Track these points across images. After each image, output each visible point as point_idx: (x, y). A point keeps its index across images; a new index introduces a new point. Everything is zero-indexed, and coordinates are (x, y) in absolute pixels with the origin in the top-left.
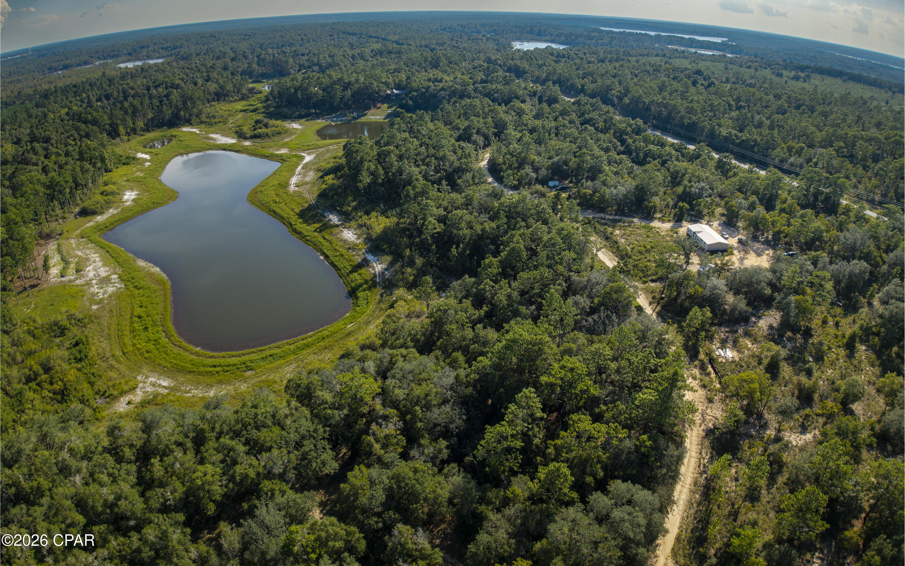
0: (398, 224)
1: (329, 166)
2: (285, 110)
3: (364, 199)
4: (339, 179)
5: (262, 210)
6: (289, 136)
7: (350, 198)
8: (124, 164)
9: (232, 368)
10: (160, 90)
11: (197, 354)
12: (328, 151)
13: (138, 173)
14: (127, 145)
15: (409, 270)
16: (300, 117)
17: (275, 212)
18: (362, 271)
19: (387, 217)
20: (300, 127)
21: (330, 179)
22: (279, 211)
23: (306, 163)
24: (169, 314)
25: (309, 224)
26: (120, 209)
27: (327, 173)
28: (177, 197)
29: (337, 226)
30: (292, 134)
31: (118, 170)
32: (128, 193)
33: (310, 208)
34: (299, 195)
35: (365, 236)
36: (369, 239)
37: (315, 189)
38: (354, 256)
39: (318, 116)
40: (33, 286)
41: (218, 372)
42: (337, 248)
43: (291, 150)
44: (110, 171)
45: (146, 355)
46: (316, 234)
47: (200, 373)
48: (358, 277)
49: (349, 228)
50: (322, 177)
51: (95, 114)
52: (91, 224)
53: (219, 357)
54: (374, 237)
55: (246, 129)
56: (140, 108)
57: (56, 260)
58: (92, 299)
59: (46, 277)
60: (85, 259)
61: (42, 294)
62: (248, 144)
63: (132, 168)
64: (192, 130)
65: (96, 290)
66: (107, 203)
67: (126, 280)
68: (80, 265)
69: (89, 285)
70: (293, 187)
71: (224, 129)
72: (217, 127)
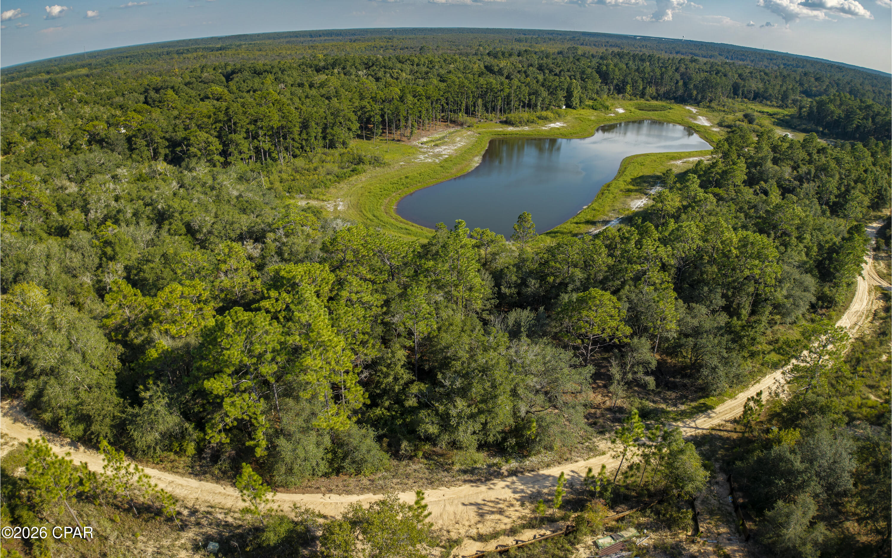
8: (594, 109)
13: (592, 117)
14: (624, 102)
22: (630, 169)
25: (629, 185)
26: (532, 129)
29: (646, 194)
31: (582, 110)
34: (669, 167)
38: (606, 215)
40: (398, 141)
42: (607, 205)
44: (574, 108)
46: (617, 191)
52: (500, 129)
55: (729, 120)
57: (437, 136)
58: (410, 160)
59: (414, 140)
60: (454, 143)
61: (393, 145)
62: (715, 129)
63: (595, 113)
64: (694, 110)
65: (422, 157)
66: (529, 122)
67: (446, 160)
68: (443, 144)
69: (424, 153)
70: (679, 162)
71: (718, 117)
72: (716, 114)
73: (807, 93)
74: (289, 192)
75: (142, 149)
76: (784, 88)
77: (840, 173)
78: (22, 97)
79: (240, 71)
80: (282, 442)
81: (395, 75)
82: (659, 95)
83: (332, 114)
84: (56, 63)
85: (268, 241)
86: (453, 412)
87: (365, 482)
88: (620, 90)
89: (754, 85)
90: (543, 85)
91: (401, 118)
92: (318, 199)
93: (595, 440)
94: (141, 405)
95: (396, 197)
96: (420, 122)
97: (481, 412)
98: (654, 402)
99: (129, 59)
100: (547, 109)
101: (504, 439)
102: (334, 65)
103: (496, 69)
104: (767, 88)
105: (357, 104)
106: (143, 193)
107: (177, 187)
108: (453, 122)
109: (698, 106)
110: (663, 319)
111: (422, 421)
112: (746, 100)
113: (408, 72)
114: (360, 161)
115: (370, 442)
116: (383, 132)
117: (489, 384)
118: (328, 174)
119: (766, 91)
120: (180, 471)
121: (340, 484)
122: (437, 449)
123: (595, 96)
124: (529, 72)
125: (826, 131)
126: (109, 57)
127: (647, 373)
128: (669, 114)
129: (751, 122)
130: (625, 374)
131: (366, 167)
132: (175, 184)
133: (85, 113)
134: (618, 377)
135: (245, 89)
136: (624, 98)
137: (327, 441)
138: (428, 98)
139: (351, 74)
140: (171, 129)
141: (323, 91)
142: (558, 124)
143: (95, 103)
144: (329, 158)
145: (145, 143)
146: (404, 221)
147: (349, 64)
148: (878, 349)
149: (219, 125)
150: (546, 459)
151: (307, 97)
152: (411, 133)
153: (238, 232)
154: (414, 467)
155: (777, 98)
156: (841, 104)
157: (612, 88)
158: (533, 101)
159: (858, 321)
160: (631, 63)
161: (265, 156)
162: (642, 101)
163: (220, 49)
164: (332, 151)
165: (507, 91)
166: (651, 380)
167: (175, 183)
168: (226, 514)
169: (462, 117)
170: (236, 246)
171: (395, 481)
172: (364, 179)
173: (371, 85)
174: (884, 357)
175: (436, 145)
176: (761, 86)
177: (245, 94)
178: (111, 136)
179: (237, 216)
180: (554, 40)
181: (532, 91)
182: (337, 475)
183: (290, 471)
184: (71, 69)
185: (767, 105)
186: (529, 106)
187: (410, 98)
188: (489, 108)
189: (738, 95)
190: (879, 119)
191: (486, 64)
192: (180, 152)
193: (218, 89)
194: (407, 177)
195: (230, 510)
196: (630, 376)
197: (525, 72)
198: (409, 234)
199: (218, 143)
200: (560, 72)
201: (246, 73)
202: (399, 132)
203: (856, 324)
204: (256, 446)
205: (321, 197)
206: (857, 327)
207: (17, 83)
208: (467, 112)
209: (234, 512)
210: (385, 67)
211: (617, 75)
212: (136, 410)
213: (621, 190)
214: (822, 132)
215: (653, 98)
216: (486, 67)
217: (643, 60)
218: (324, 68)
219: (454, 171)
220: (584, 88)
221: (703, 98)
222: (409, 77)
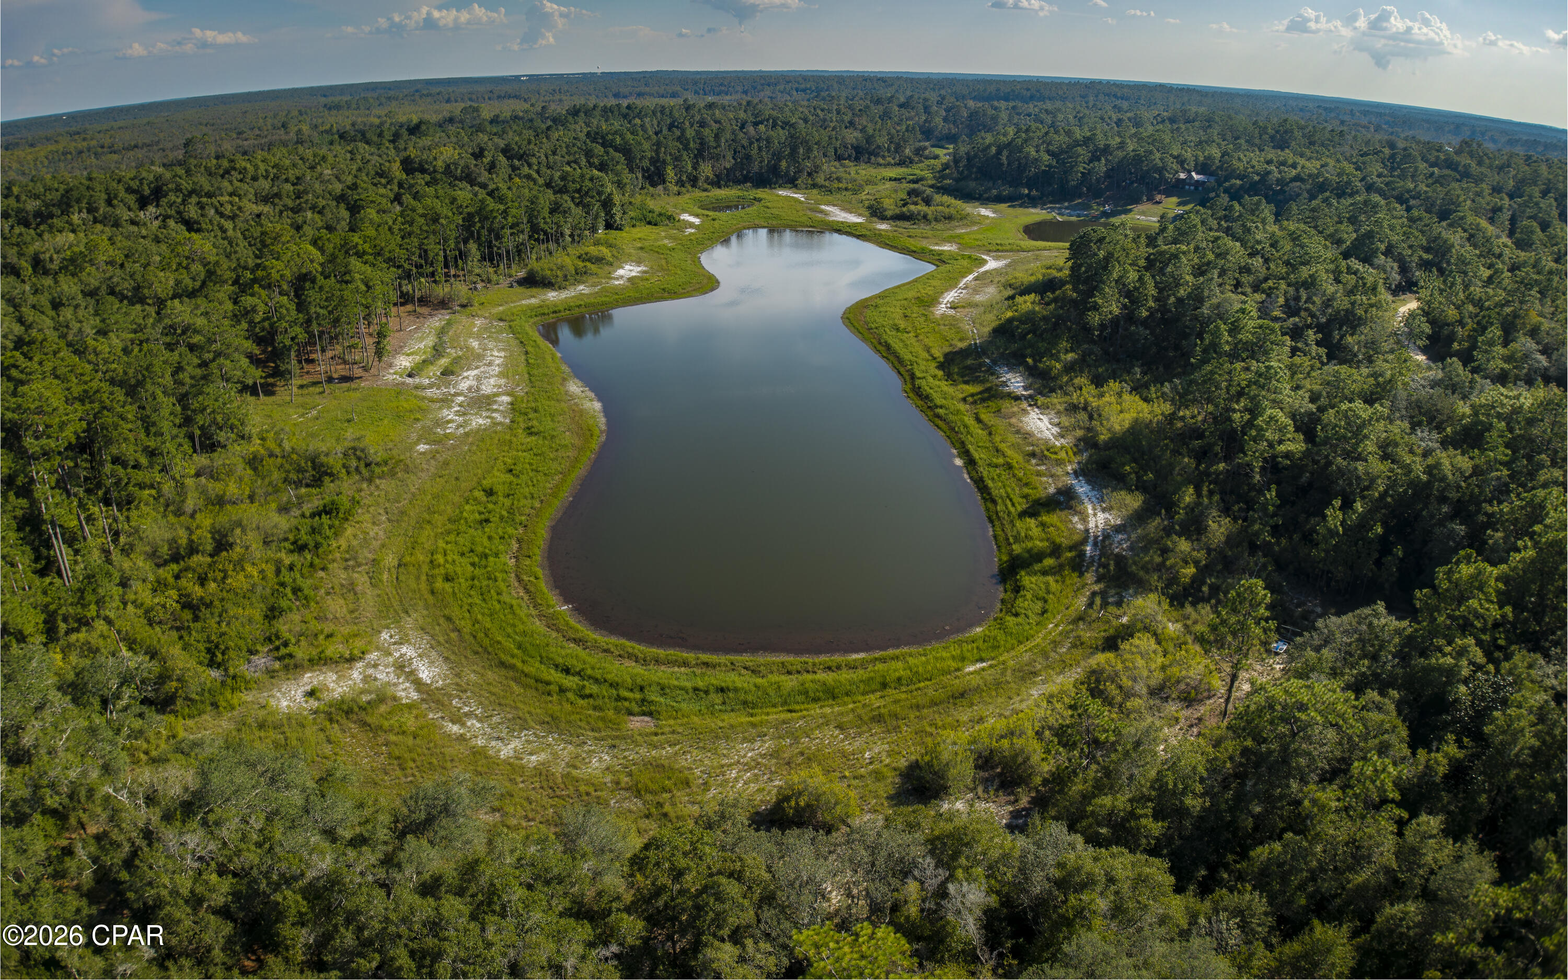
0: (1171, 418)
1: (1033, 279)
2: (972, 184)
3: (1097, 349)
4: (1048, 304)
5: (864, 339)
6: (967, 225)
7: (1064, 344)
8: (649, 223)
9: (605, 690)
10: (762, 127)
11: (552, 622)
12: (1037, 258)
13: (666, 241)
14: (673, 200)
15: (1184, 545)
16: (999, 199)
17: (888, 347)
18: (1051, 518)
19: (1146, 400)
20: (991, 215)
21: (1027, 303)
22: (897, 345)
23: (986, 272)
24: (557, 503)
25: (955, 383)
26: (597, 289)
27: (1025, 291)
28: (712, 289)
29: (1017, 398)
30: (974, 223)
31: (634, 230)
32: (627, 267)
33: (964, 353)
34: (952, 323)
35: (1080, 433)
36: (1088, 442)
37: (991, 317)
38: (1039, 474)
39: (1033, 202)
40: (345, 379)
41: (562, 690)
42: (1002, 446)
43: (962, 246)
44: (619, 228)
45: (439, 584)
46: (962, 407)
47: (521, 677)
48: (1036, 531)
49: (1044, 408)
50: (1012, 298)
51: (629, 136)
52: (533, 301)
53: (596, 647)
54: (1103, 437)
55: (890, 205)
56: (713, 144)
57: (422, 346)
58: (429, 431)
59: (385, 368)
60: (476, 356)
61: (346, 395)
62: (883, 227)
63: (661, 231)
64: (794, 195)
65: (448, 416)
66: (580, 275)
67: (519, 411)
68: (455, 365)
69: (441, 403)
70: (944, 309)
71: (850, 200)
72: (839, 196)
88: (652, 177)
90: (562, 191)
100: (581, 238)
103: (439, 167)
108: (423, 301)
114: (320, 473)
131: (349, 485)
136: (672, 193)
142: (630, 270)
162: (698, 193)
175: (444, 374)
186: (552, 238)
208: (447, 271)
211: (646, 152)
213: (965, 402)
214: (1028, 195)
215: (712, 185)
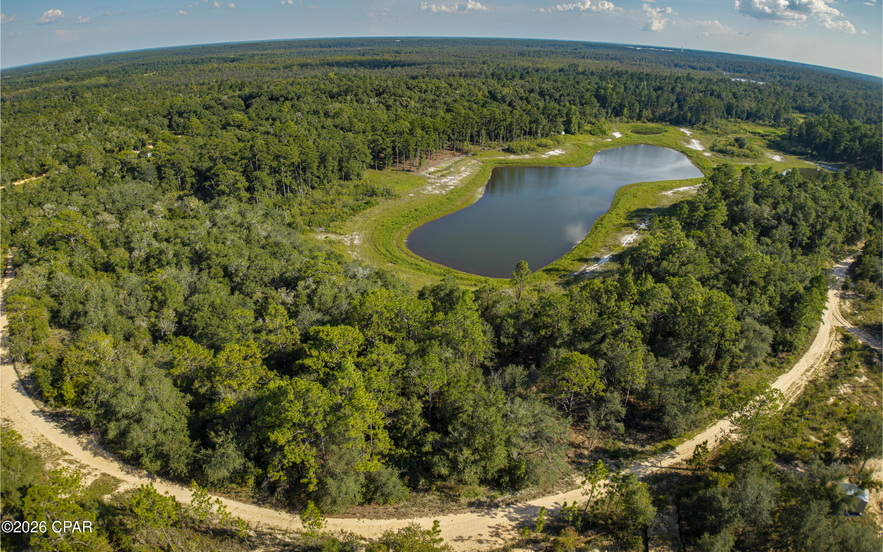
6: (754, 162)
9: (390, 256)
11: (398, 242)
13: (590, 143)
14: (618, 125)
17: (619, 201)
18: (577, 263)
20: (780, 158)
22: (623, 201)
26: (533, 158)
29: (636, 229)
30: (760, 161)
31: (579, 136)
34: (660, 198)
38: (598, 251)
40: (408, 171)
41: (381, 254)
42: (600, 241)
44: (573, 134)
45: (379, 226)
49: (641, 234)
52: (502, 158)
53: (401, 249)
55: (720, 144)
57: (444, 165)
58: (419, 191)
59: (423, 170)
60: (459, 172)
61: (403, 176)
62: (707, 154)
63: (593, 138)
64: (687, 132)
65: (429, 188)
66: (530, 150)
67: (452, 192)
68: (449, 174)
69: (432, 184)
70: (669, 193)
71: (711, 139)
72: (709, 136)
73: (801, 109)
74: (309, 226)
75: (171, 178)
76: (777, 107)
77: (817, 211)
78: (45, 107)
79: (258, 95)
80: (330, 481)
81: (405, 103)
82: (655, 117)
83: (347, 147)
84: (73, 66)
85: (299, 288)
86: (461, 459)
87: (391, 509)
88: (617, 113)
89: (748, 104)
90: (543, 114)
91: (411, 150)
92: (335, 233)
93: (573, 476)
94: (213, 448)
95: (406, 230)
96: (428, 153)
97: (483, 459)
98: (625, 442)
99: (145, 67)
100: (547, 135)
101: (500, 477)
102: (346, 92)
103: (499, 96)
104: (760, 108)
105: (370, 138)
106: (181, 232)
107: (210, 225)
108: (459, 150)
109: (693, 128)
110: (633, 374)
111: (435, 464)
112: (739, 120)
113: (416, 100)
114: (373, 193)
115: (395, 479)
116: (394, 162)
117: (488, 436)
118: (344, 206)
119: (758, 111)
120: (243, 499)
121: (371, 511)
122: (447, 483)
123: (593, 120)
124: (530, 99)
125: (815, 153)
126: (126, 63)
127: (618, 421)
128: (664, 138)
129: (741, 146)
130: (599, 421)
131: (379, 199)
132: (208, 224)
133: (113, 136)
134: (593, 424)
135: (265, 116)
136: (621, 121)
137: (362, 478)
138: (436, 130)
139: (363, 103)
140: (197, 159)
141: (338, 121)
142: (557, 152)
143: (121, 124)
144: (344, 191)
145: (173, 172)
146: (414, 255)
147: (361, 91)
148: (827, 392)
149: (245, 161)
150: (533, 492)
151: (323, 127)
152: (420, 164)
153: (271, 277)
154: (429, 498)
155: (770, 118)
156: (830, 126)
157: (610, 111)
158: (534, 129)
159: (815, 364)
160: (629, 82)
161: (286, 188)
162: (639, 124)
163: (233, 60)
164: (347, 183)
165: (509, 120)
166: (621, 426)
167: (208, 222)
168: (283, 534)
169: (467, 145)
170: (272, 292)
171: (414, 509)
172: (377, 212)
173: (382, 115)
174: (832, 400)
175: (443, 176)
176: (754, 105)
177: (264, 122)
178: (143, 166)
179: (269, 261)
180: (556, 53)
181: (533, 119)
182: (369, 503)
183: (334, 502)
184: (90, 76)
185: (759, 124)
186: (530, 133)
187: (419, 132)
188: (493, 136)
189: (731, 115)
190: (866, 141)
191: (491, 88)
192: (209, 186)
193: (239, 116)
194: (416, 210)
195: (286, 531)
196: (603, 423)
197: (527, 99)
198: (419, 270)
199: (244, 180)
200: (560, 96)
201: (264, 98)
202: (408, 162)
203: (812, 367)
204: (309, 483)
205: (339, 231)
206: (813, 370)
207: (37, 89)
208: (472, 140)
209: (290, 533)
210: (394, 95)
211: (615, 100)
212: (210, 452)
213: (614, 225)
214: (811, 154)
215: (649, 121)
216: (490, 92)
217: (641, 79)
218: (337, 94)
219: (459, 203)
220: (583, 113)
221: (698, 120)
222: (418, 105)
